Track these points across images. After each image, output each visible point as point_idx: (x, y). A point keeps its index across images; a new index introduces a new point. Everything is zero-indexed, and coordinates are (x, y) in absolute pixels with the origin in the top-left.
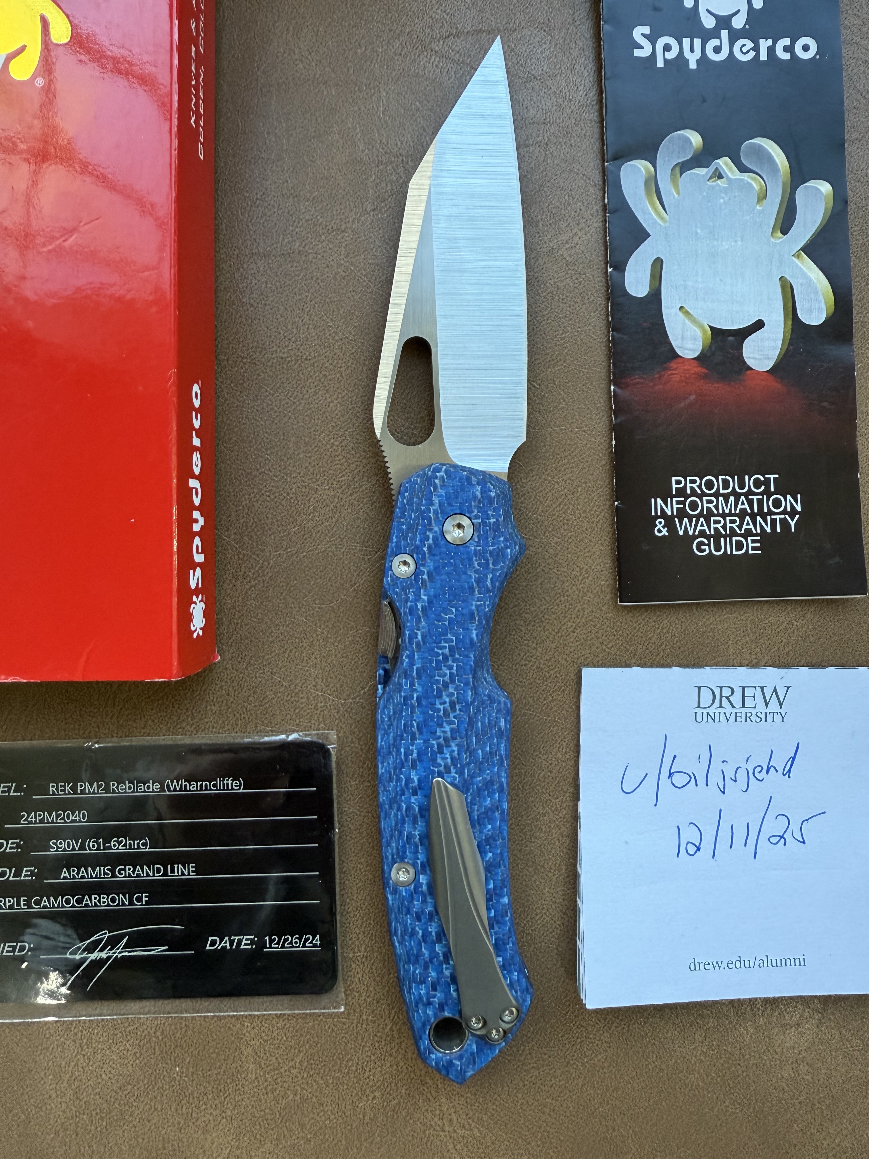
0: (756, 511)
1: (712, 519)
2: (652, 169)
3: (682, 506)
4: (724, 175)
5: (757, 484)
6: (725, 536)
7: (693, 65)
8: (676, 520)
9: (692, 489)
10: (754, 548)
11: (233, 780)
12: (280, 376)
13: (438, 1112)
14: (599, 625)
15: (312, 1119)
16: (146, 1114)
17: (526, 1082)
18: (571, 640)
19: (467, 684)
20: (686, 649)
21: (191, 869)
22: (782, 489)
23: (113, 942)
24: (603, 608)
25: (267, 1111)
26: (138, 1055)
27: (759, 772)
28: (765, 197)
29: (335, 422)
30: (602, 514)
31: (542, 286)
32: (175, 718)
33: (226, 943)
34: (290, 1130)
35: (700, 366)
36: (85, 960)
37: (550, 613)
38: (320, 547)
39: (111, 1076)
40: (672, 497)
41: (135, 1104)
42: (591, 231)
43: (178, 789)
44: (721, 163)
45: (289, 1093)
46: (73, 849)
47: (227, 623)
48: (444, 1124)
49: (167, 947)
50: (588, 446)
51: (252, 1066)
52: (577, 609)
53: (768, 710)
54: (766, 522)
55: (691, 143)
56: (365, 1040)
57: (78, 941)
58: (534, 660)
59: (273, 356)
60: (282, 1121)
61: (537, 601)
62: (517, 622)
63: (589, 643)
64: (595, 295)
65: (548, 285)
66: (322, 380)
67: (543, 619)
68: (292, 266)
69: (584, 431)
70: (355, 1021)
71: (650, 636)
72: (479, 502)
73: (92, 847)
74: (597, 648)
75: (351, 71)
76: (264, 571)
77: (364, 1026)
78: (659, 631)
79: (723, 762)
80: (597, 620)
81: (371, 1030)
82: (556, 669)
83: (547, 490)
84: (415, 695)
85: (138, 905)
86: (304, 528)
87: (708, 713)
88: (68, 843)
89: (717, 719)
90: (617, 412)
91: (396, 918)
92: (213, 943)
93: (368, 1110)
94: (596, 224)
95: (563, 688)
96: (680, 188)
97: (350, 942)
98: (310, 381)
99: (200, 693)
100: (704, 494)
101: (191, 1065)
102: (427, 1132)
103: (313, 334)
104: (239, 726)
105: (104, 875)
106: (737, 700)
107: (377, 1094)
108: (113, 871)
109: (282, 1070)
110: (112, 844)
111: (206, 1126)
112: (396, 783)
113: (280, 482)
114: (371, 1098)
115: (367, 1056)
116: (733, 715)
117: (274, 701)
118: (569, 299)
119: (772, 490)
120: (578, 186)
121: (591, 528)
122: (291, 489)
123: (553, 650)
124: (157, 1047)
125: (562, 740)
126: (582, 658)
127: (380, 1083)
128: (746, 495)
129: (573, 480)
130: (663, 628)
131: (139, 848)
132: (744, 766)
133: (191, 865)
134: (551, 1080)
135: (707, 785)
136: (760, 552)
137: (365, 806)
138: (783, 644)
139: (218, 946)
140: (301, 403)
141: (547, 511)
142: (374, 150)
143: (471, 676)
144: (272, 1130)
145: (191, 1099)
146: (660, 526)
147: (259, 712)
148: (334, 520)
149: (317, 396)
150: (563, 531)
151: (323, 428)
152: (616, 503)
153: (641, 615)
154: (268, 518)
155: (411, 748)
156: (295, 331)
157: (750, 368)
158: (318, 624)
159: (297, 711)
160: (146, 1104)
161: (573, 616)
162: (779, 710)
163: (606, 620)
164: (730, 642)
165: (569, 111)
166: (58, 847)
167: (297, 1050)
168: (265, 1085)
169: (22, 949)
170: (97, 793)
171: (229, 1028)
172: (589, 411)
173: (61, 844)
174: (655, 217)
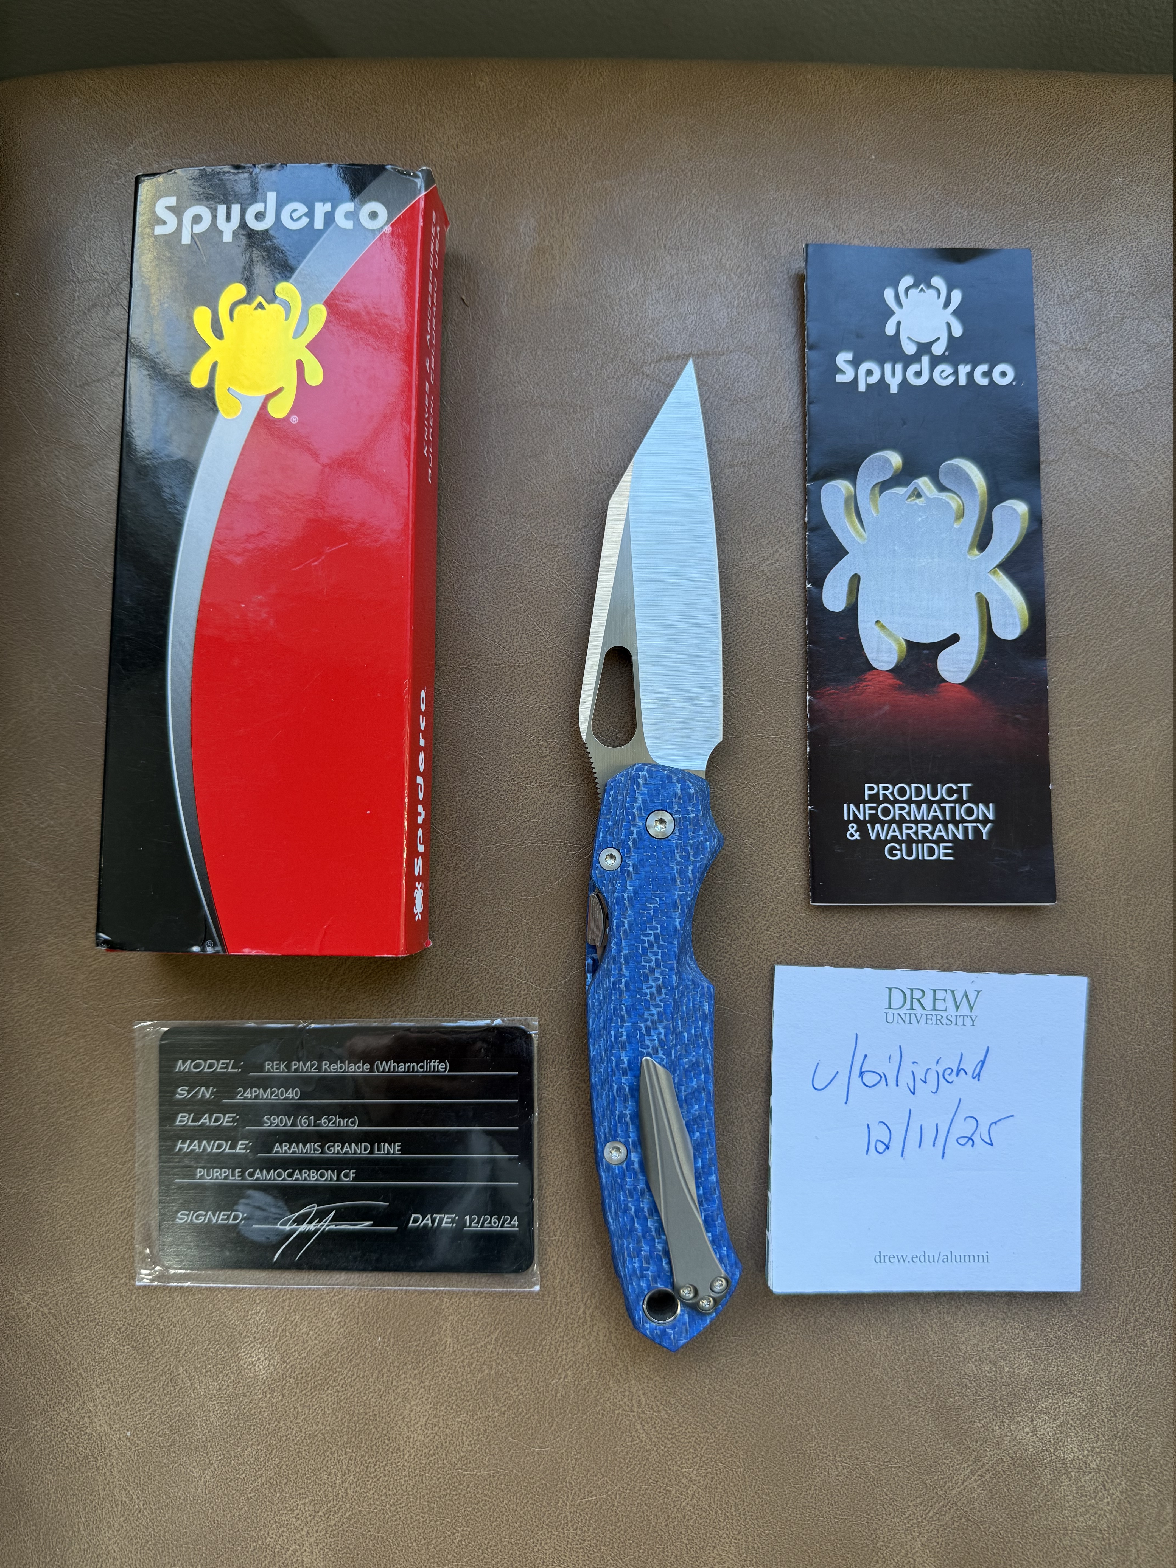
0: (948, 819)
1: (904, 825)
2: (852, 489)
3: (874, 812)
4: (923, 494)
5: (950, 792)
6: (917, 842)
7: (894, 389)
8: (869, 825)
9: (885, 795)
10: (946, 855)
11: (439, 1063)
12: (494, 682)
13: (627, 1393)
14: (792, 925)
15: (506, 1393)
16: (349, 1380)
17: (714, 1369)
18: (765, 938)
20: (877, 950)
21: (397, 1148)
22: (975, 798)
23: (321, 1216)
24: (796, 908)
25: (463, 1383)
26: (342, 1324)
27: (949, 1075)
28: (963, 515)
29: (545, 725)
30: (797, 818)
31: (743, 600)
32: (387, 1002)
33: (428, 1221)
34: (486, 1403)
35: (894, 679)
36: (294, 1231)
37: (745, 911)
38: (526, 842)
39: (317, 1342)
40: (865, 802)
41: (338, 1370)
42: (791, 548)
43: (387, 1069)
44: (920, 483)
45: (485, 1367)
46: (286, 1125)
47: (438, 912)
48: (633, 1405)
50: (784, 752)
51: (449, 1340)
52: (770, 908)
53: (958, 1014)
54: (958, 828)
55: (891, 463)
56: (558, 1322)
57: (288, 1213)
58: (729, 957)
59: (489, 662)
60: (477, 1393)
61: (732, 899)
62: (713, 919)
63: (782, 941)
64: (794, 609)
65: (748, 599)
66: (534, 685)
67: (738, 917)
68: (507, 579)
69: (780, 738)
70: (549, 1302)
71: (842, 937)
72: (679, 799)
73: (303, 1123)
74: (791, 946)
75: (567, 393)
76: (474, 863)
77: (558, 1308)
78: (850, 933)
79: (914, 1063)
80: (790, 919)
81: (564, 1311)
82: (750, 966)
83: (744, 794)
85: (345, 1181)
86: (513, 824)
87: (899, 1014)
89: (907, 1020)
90: (812, 721)
91: (610, 1195)
92: (415, 1221)
93: (560, 1388)
94: (796, 541)
95: (756, 985)
96: (879, 507)
97: (546, 1227)
99: (410, 979)
100: (896, 801)
101: (392, 1336)
102: (617, 1412)
104: (446, 1010)
105: (314, 1151)
106: (927, 1002)
107: (569, 1373)
108: (322, 1147)
109: (479, 1346)
110: (323, 1121)
111: (405, 1394)
114: (563, 1376)
115: (560, 1337)
116: (924, 1016)
117: (480, 988)
118: (768, 613)
119: (965, 798)
120: (780, 505)
121: (785, 830)
122: (502, 787)
123: (747, 947)
124: (360, 1318)
125: (755, 1035)
126: (775, 956)
127: (572, 1362)
128: (938, 802)
129: (768, 785)
130: (855, 930)
131: (348, 1125)
132: (934, 1067)
133: (396, 1144)
134: (738, 1368)
135: (897, 1085)
136: (951, 858)
137: (563, 1094)
138: (974, 949)
139: (421, 1223)
140: (513, 707)
141: (743, 813)
142: (587, 470)
144: (468, 1401)
145: (392, 1368)
146: (852, 831)
147: (465, 998)
148: (541, 816)
149: (529, 700)
150: (758, 833)
151: (533, 730)
152: (810, 807)
153: (833, 916)
154: (479, 813)
156: (509, 639)
157: (944, 681)
158: (524, 915)
159: (501, 997)
160: (349, 1371)
161: (767, 915)
162: (969, 1014)
163: (799, 920)
164: (922, 946)
165: (773, 432)
166: (272, 1123)
167: (493, 1327)
168: (462, 1358)
169: (236, 1218)
170: (310, 1072)
171: (429, 1302)
172: (785, 719)
173: (274, 1119)
174: (854, 535)
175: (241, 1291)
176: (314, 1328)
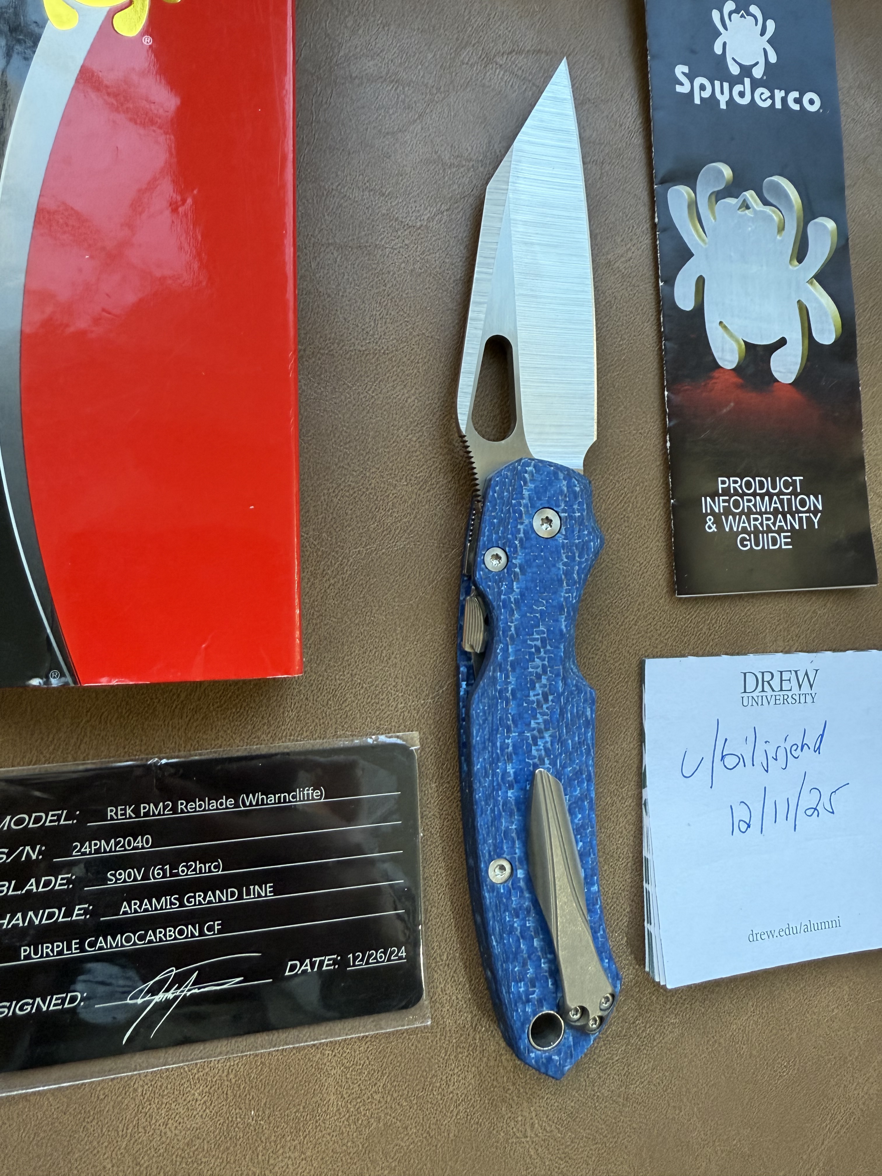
0: (786, 510)
1: (752, 516)
2: (693, 195)
3: (727, 504)
4: (750, 206)
5: (787, 485)
6: (763, 533)
7: (723, 106)
8: (723, 517)
9: (735, 488)
10: (785, 544)
11: (314, 790)
12: (357, 369)
13: (520, 1118)
14: (657, 618)
15: (397, 1145)
18: (634, 633)
19: (557, 675)
20: (731, 638)
21: (268, 890)
22: (806, 490)
23: (180, 980)
24: (660, 601)
26: (208, 1104)
27: (795, 750)
28: (783, 229)
29: (412, 418)
30: (658, 512)
32: (250, 728)
33: (307, 966)
35: (737, 377)
36: (147, 1004)
37: (614, 607)
38: (399, 543)
39: (177, 1132)
40: (719, 496)
41: (203, 1160)
43: (252, 803)
44: (748, 196)
45: (373, 1120)
46: (135, 879)
48: (526, 1130)
49: (242, 978)
50: (645, 447)
51: (333, 1097)
52: (637, 603)
53: (801, 692)
54: (794, 519)
55: (723, 175)
56: (449, 1052)
57: (141, 983)
58: (601, 654)
59: (352, 348)
61: (602, 596)
63: (649, 635)
64: (647, 307)
66: (400, 374)
67: (608, 613)
68: (369, 260)
69: (640, 433)
70: (440, 1034)
71: (701, 627)
72: (566, 496)
73: (157, 875)
76: (344, 568)
77: (448, 1038)
78: (708, 622)
79: (766, 742)
80: (656, 613)
81: (454, 1041)
82: (621, 661)
83: (609, 489)
84: (510, 688)
85: (209, 935)
86: (384, 524)
88: (129, 873)
89: (760, 703)
90: (671, 416)
91: (494, 916)
92: (293, 968)
93: (453, 1127)
94: (646, 240)
95: (627, 679)
96: (716, 214)
97: (435, 951)
98: (388, 375)
99: (276, 700)
100: (744, 494)
101: (268, 1106)
102: (510, 1141)
103: (391, 329)
104: (319, 731)
105: (170, 905)
107: (461, 1108)
108: (180, 900)
109: (365, 1097)
110: (180, 870)
111: (284, 1171)
112: (493, 777)
113: (360, 477)
114: (455, 1114)
115: (451, 1070)
116: (774, 697)
117: (354, 704)
118: (625, 309)
119: (799, 490)
120: (630, 205)
121: (648, 525)
122: (370, 485)
124: (230, 1092)
125: (626, 730)
126: (643, 650)
127: (463, 1096)
128: (778, 495)
129: (631, 480)
130: (711, 619)
131: (210, 871)
132: (783, 745)
133: (268, 885)
135: (753, 765)
136: (790, 547)
137: (445, 809)
139: (298, 970)
140: (379, 398)
141: (609, 509)
143: (561, 667)
144: (355, 1164)
145: (268, 1144)
146: (709, 523)
147: (339, 716)
148: (412, 516)
149: (395, 391)
150: (624, 528)
151: (401, 423)
152: (672, 501)
154: (347, 514)
155: (506, 741)
156: (372, 324)
158: (398, 623)
159: (378, 713)
161: (635, 610)
163: (663, 613)
164: (767, 631)
165: (620, 135)
166: (117, 879)
167: (380, 1073)
168: (347, 1116)
169: (73, 1000)
170: (164, 815)
171: (309, 1059)
172: (644, 415)
173: (120, 874)
174: (697, 238)
175: (79, 1088)
176: (173, 1116)
